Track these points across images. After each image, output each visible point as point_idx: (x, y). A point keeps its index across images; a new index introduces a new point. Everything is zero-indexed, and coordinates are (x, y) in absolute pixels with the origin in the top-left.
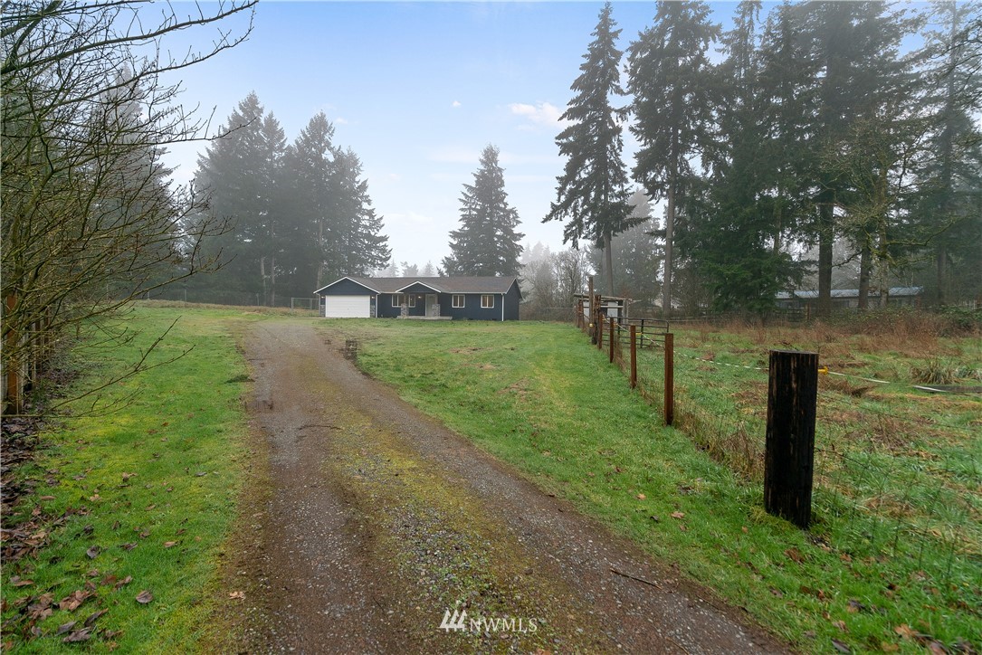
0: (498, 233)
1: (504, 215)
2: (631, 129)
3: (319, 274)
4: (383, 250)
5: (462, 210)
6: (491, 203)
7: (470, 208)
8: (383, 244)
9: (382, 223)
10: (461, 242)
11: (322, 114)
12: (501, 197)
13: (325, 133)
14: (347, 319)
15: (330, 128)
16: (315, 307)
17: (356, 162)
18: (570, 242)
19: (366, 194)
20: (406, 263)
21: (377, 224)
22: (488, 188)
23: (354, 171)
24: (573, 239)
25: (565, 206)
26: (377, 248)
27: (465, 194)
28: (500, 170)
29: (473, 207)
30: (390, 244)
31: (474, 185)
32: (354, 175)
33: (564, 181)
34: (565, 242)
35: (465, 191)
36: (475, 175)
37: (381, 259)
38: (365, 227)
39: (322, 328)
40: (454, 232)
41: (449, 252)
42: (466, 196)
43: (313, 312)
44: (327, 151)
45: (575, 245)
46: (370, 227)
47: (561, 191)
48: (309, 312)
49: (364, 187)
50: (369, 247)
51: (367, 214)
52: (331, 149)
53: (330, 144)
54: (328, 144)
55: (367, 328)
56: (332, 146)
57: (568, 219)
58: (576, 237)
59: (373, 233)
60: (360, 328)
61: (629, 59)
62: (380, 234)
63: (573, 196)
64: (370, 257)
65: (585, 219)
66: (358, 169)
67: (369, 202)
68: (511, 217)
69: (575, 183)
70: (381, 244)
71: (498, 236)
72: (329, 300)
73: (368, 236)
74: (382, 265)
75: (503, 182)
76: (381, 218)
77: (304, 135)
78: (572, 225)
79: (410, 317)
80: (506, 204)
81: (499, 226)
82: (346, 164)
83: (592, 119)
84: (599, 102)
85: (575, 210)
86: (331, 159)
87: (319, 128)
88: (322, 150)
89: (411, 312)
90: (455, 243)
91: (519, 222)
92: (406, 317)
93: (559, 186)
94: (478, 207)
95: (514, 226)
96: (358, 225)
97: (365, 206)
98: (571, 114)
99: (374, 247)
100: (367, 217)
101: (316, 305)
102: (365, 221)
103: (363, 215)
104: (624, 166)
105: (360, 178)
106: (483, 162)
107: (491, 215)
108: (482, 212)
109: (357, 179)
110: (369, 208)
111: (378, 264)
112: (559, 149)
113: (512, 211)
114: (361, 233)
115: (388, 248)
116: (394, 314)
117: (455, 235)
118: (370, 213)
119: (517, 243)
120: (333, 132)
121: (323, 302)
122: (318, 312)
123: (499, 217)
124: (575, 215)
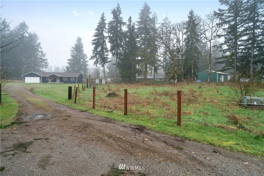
0: (82, 60)
1: (83, 56)
2: (108, 41)
3: (23, 69)
4: (46, 63)
5: (71, 53)
6: (80, 52)
7: (73, 53)
8: (46, 61)
9: (46, 55)
10: (71, 62)
11: (24, 22)
12: (82, 51)
13: (25, 28)
14: (32, 83)
15: (27, 27)
16: (22, 80)
17: (37, 36)
18: (95, 65)
19: (40, 46)
20: (55, 66)
21: (44, 55)
22: (78, 48)
23: (36, 39)
24: (96, 65)
25: (94, 57)
26: (44, 62)
27: (72, 49)
28: (82, 44)
29: (74, 53)
30: (48, 61)
31: (74, 47)
32: (35, 40)
33: (94, 51)
34: (94, 65)
35: (72, 48)
36: (75, 45)
37: (45, 65)
38: (40, 56)
39: (24, 85)
40: (69, 59)
41: (67, 65)
42: (72, 50)
43: (21, 81)
44: (26, 33)
45: (96, 66)
46: (42, 56)
47: (94, 53)
48: (19, 81)
49: (39, 44)
50: (41, 62)
51: (40, 52)
52: (27, 33)
53: (27, 31)
54: (26, 31)
55: (38, 85)
56: (28, 32)
57: (95, 60)
58: (97, 64)
59: (43, 58)
60: (35, 85)
61: (108, 26)
62: (45, 58)
63: (96, 54)
64: (41, 65)
65: (99, 60)
66: (37, 39)
67: (41, 49)
68: (85, 56)
69: (97, 51)
70: (45, 61)
71: (81, 61)
72: (26, 78)
73: (41, 59)
74: (46, 67)
75: (83, 47)
76: (46, 54)
77: (17, 27)
78: (95, 61)
79: (51, 83)
80: (84, 53)
81: (82, 58)
82: (33, 37)
83: (100, 38)
84: (102, 34)
85: (96, 58)
86: (27, 36)
87: (23, 26)
88: (24, 33)
89: (52, 81)
90: (69, 62)
91: (87, 58)
92: (50, 83)
93: (93, 52)
94: (76, 53)
95: (86, 59)
96: (37, 55)
97: (40, 50)
98: (95, 36)
99: (43, 62)
100: (40, 53)
101: (22, 79)
102: (40, 54)
103: (39, 52)
104: (108, 49)
105: (38, 41)
106: (77, 41)
107: (79, 55)
108: (77, 54)
109: (37, 41)
110: (41, 50)
111: (44, 67)
112: (92, 44)
113: (85, 55)
114: (39, 58)
115: (48, 62)
116: (47, 82)
117: (69, 60)
118: (42, 52)
119: (87, 63)
120: (28, 28)
121: (24, 78)
122: (22, 81)
123: (82, 56)
124: (97, 59)
